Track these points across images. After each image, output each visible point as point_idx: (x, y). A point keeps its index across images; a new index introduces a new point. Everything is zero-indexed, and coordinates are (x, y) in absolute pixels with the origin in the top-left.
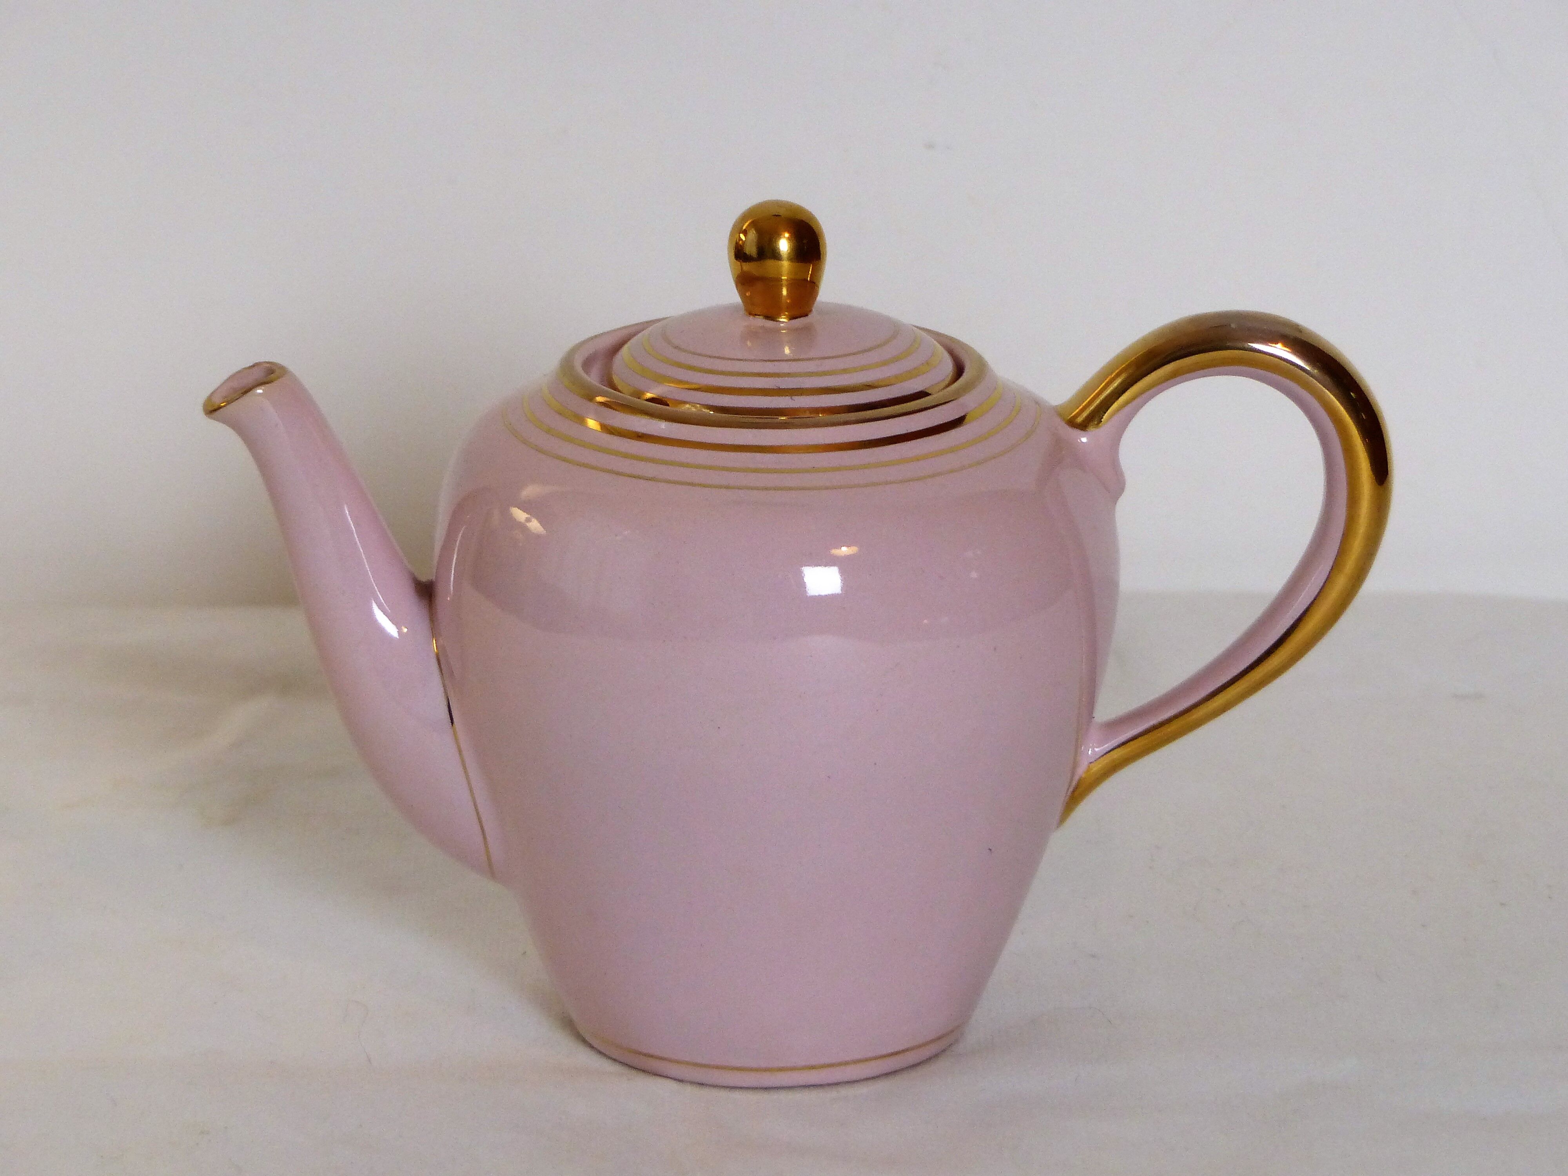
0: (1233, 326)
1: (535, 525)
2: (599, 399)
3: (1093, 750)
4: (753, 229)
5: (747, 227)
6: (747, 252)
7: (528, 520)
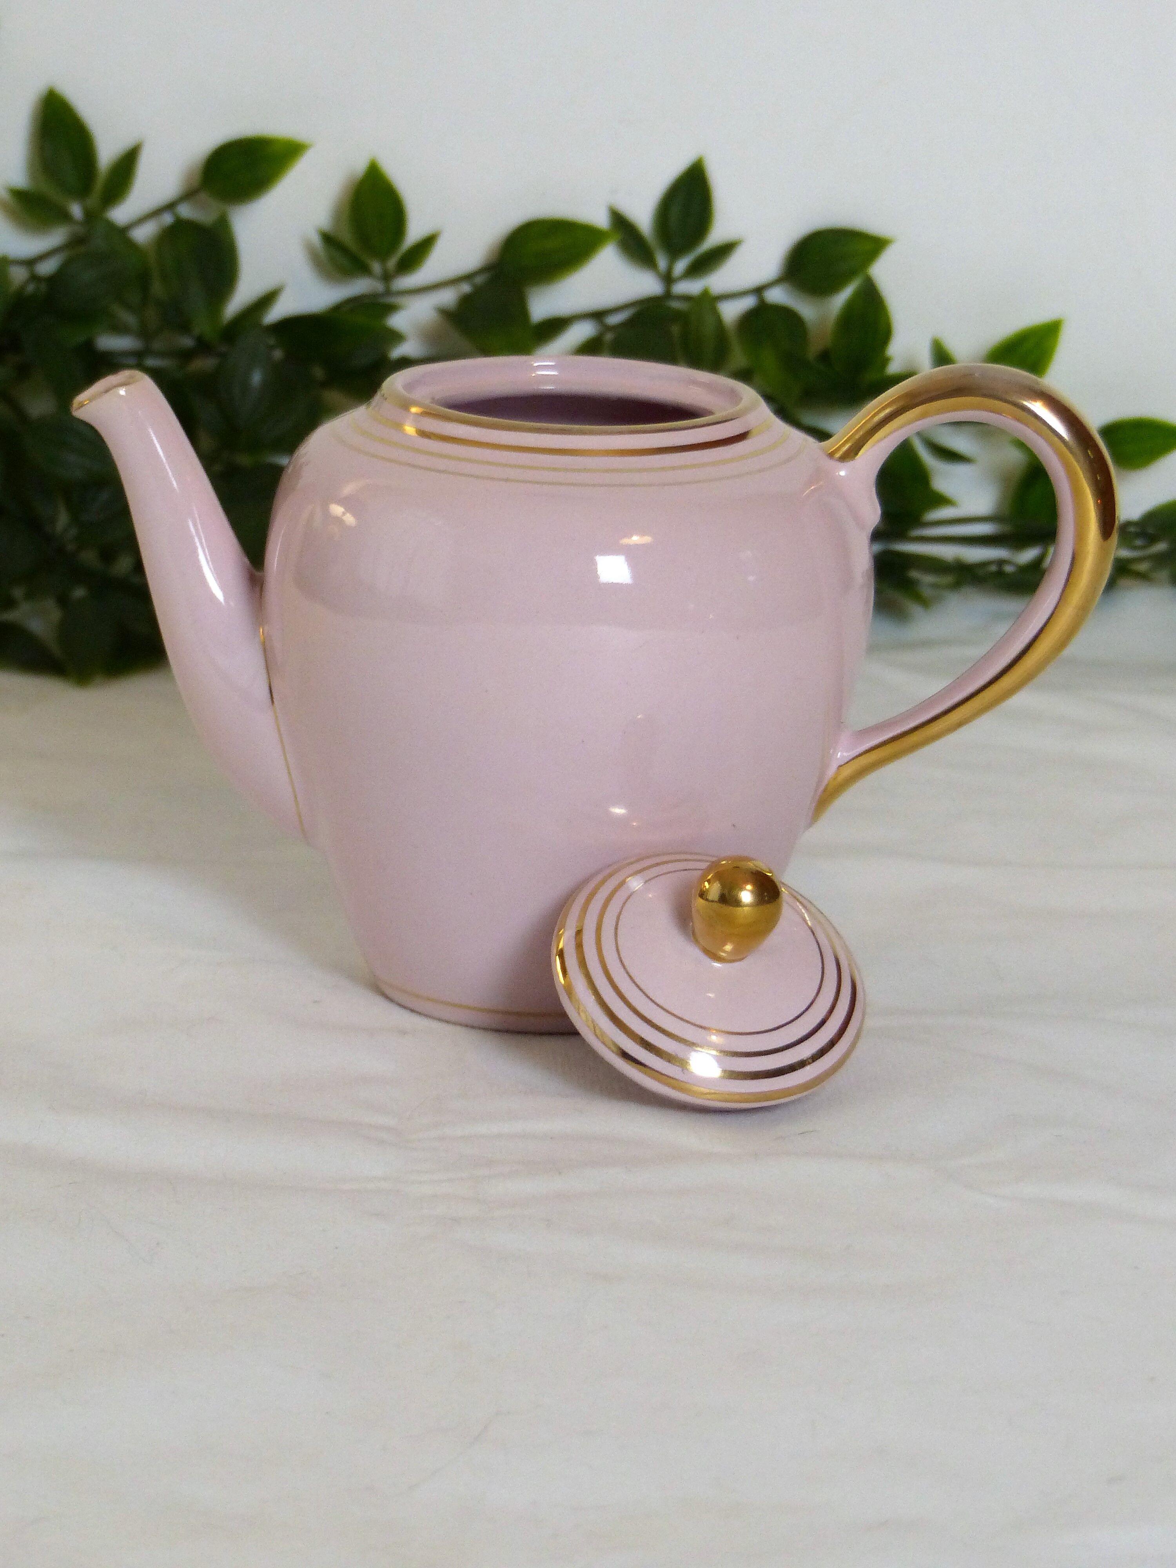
1: (350, 519)
3: (842, 754)
4: (717, 882)
7: (344, 514)
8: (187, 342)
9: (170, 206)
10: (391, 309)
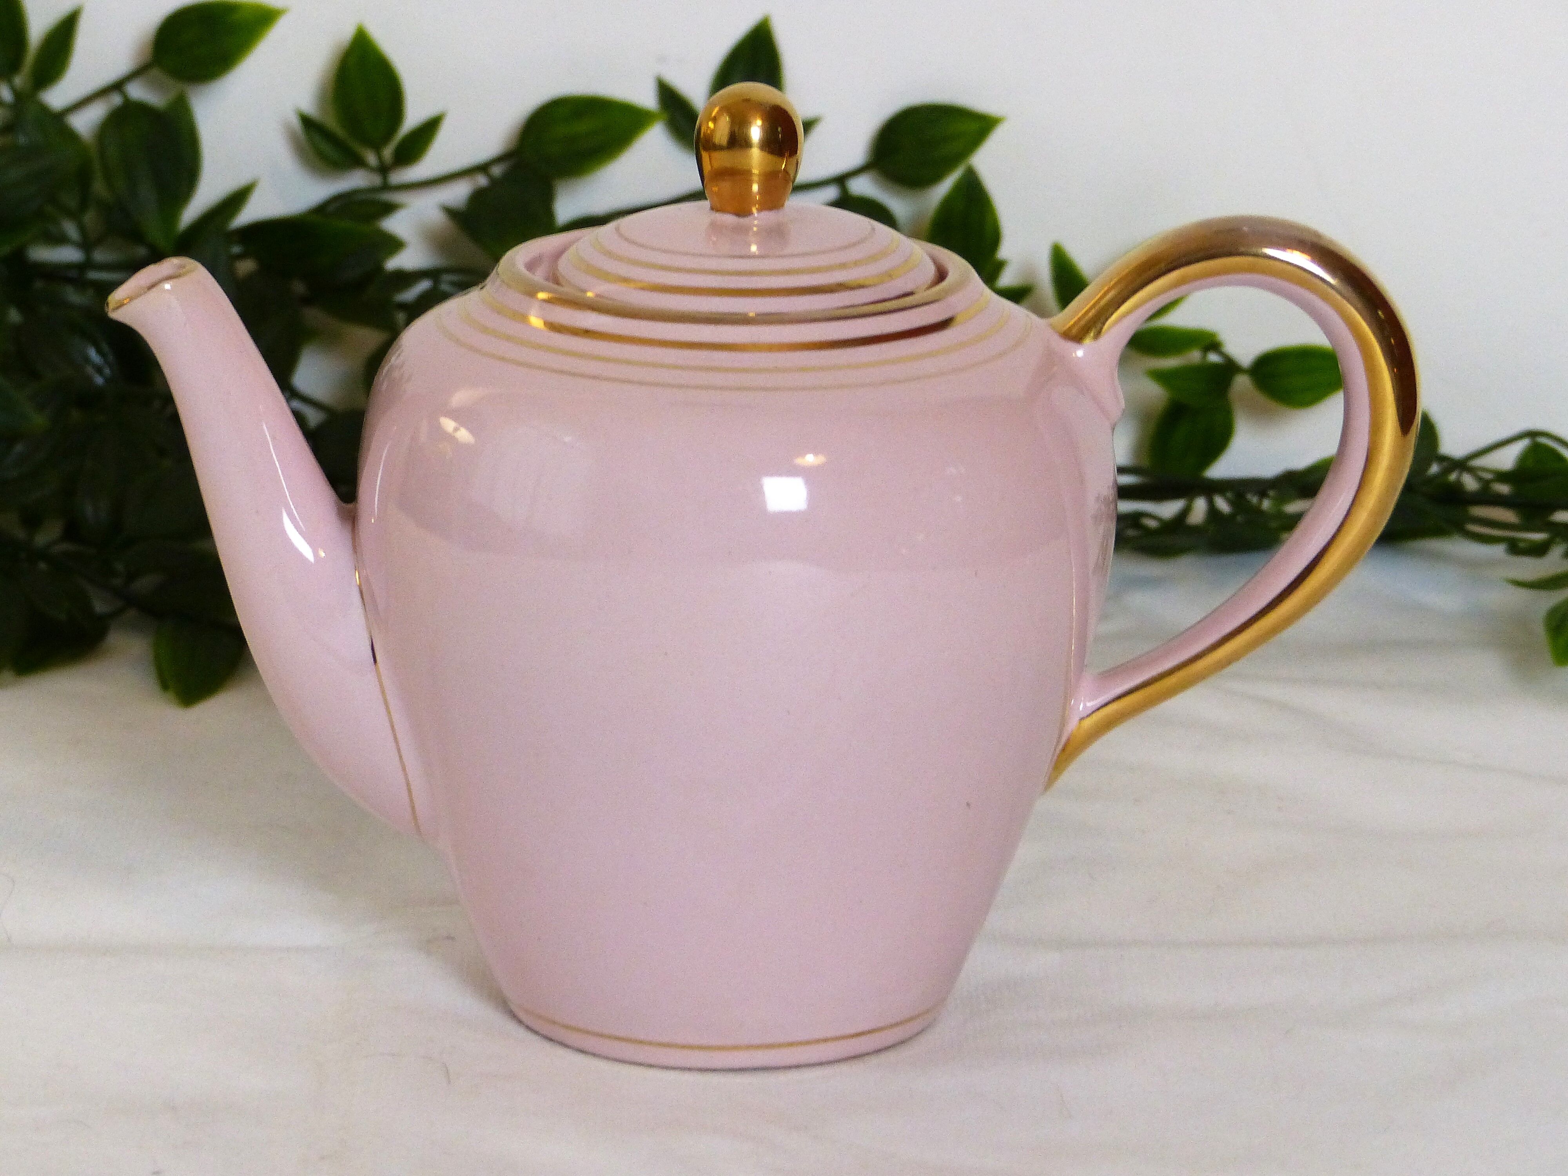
0: (1245, 229)
1: (464, 435)
2: (542, 295)
3: (1085, 705)
5: (717, 113)
6: (717, 143)
7: (456, 430)
9: (118, 86)
10: (389, 208)
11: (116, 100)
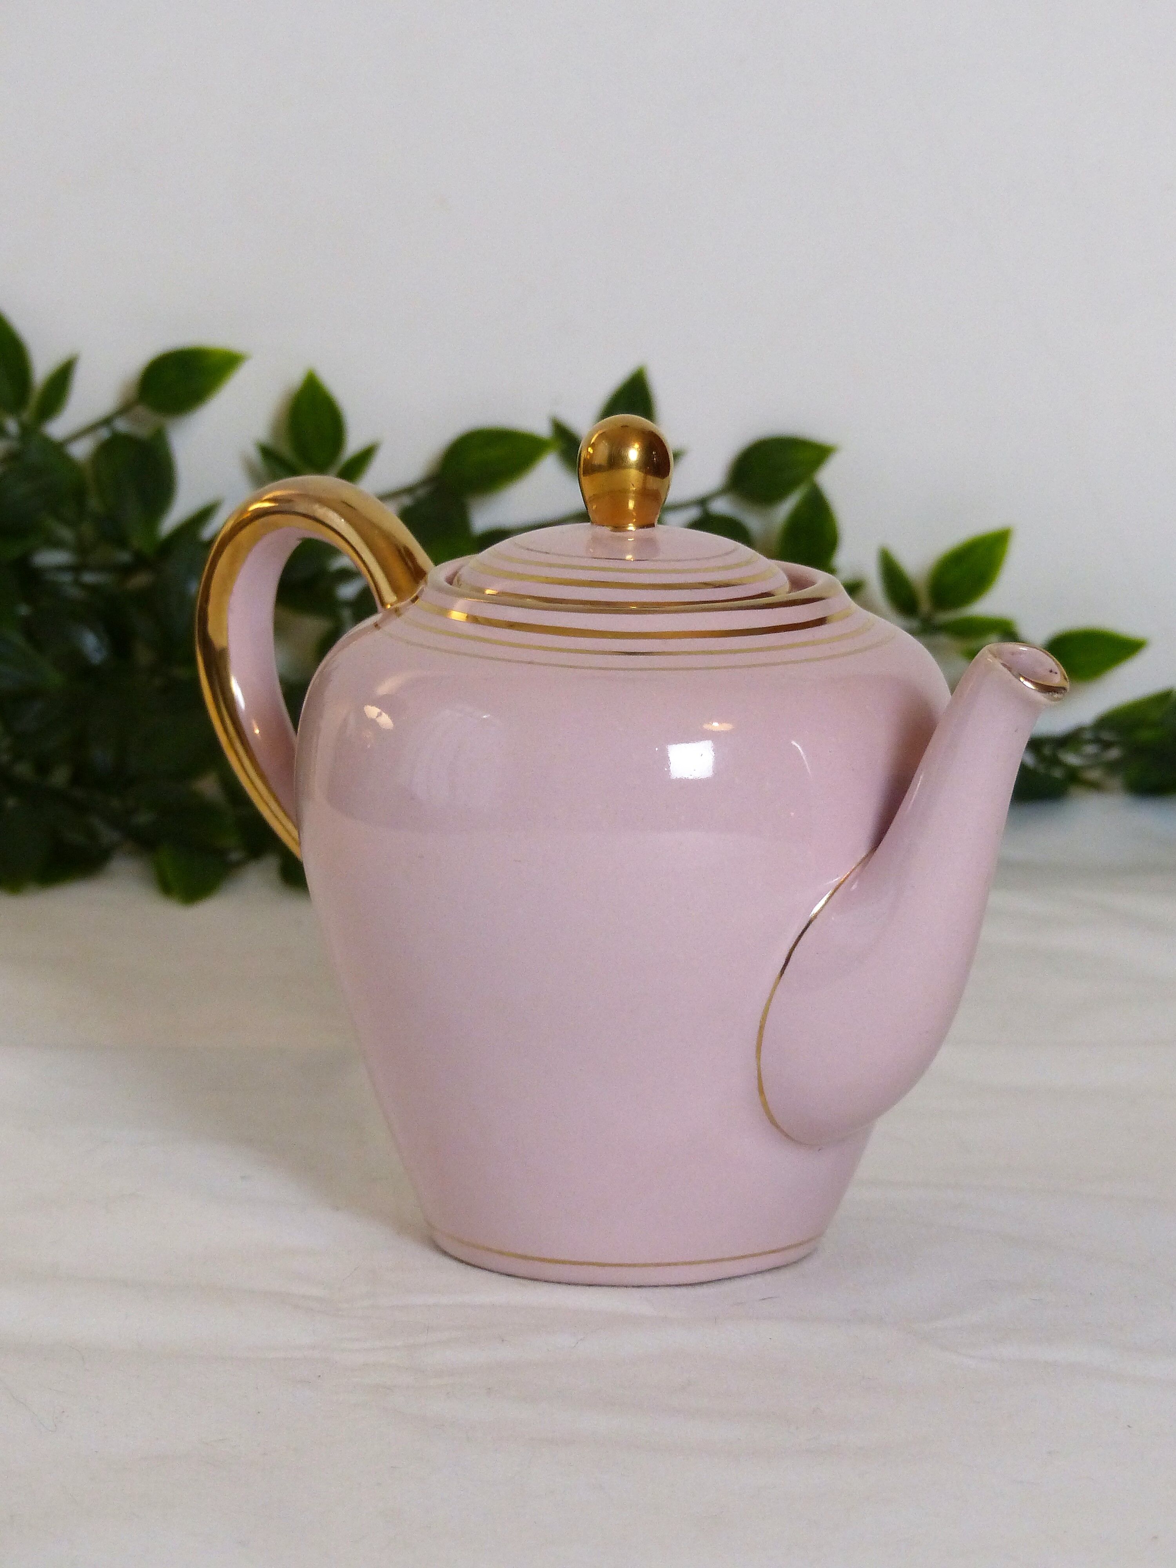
8: (124, 557)
9: (107, 422)
11: (104, 434)
